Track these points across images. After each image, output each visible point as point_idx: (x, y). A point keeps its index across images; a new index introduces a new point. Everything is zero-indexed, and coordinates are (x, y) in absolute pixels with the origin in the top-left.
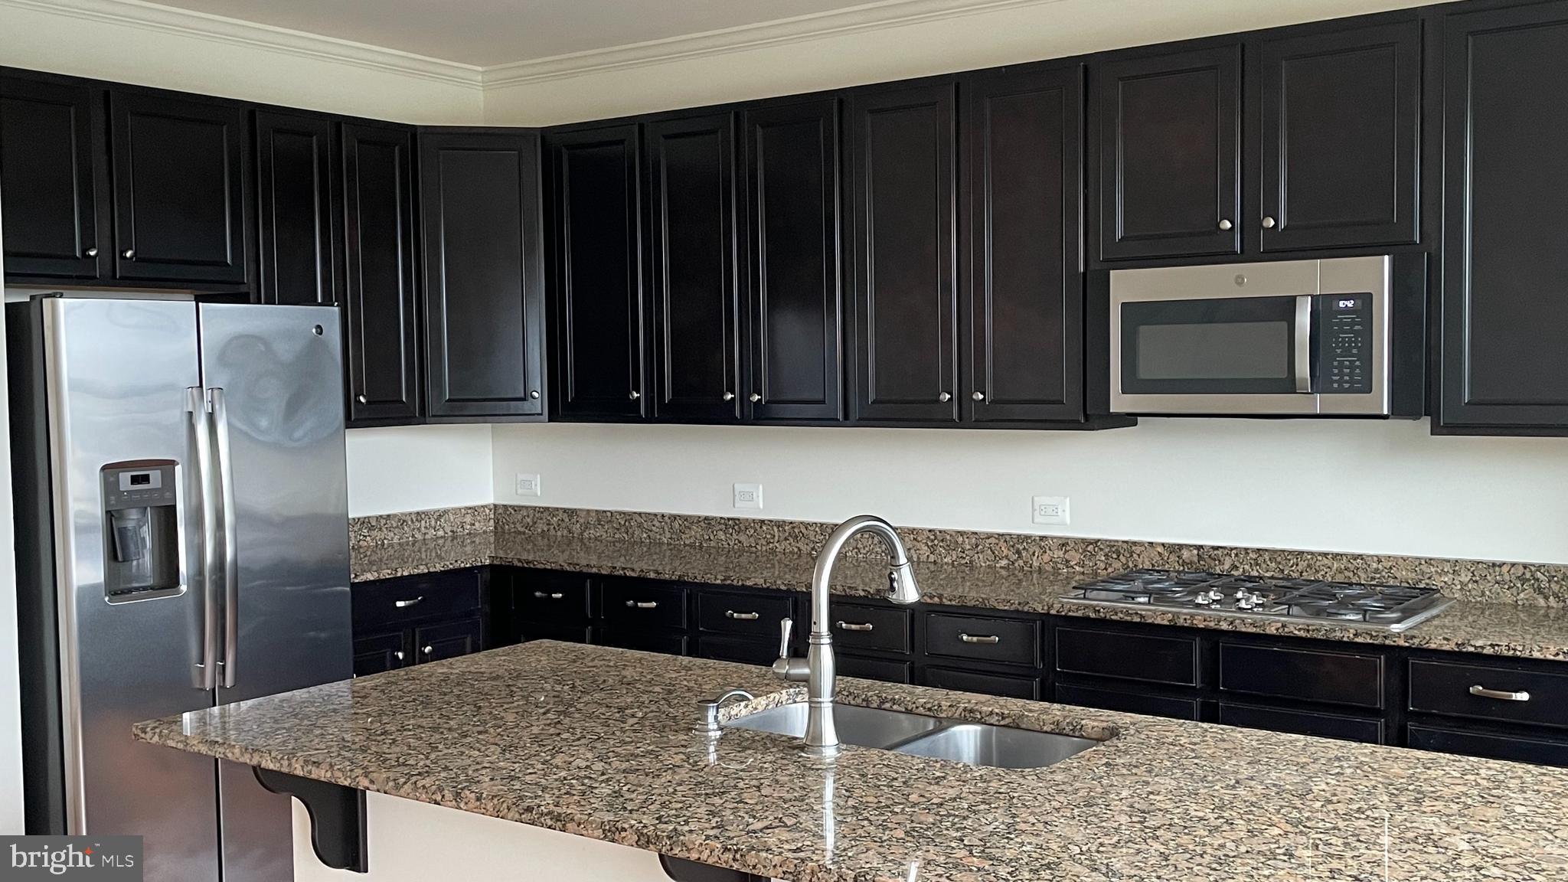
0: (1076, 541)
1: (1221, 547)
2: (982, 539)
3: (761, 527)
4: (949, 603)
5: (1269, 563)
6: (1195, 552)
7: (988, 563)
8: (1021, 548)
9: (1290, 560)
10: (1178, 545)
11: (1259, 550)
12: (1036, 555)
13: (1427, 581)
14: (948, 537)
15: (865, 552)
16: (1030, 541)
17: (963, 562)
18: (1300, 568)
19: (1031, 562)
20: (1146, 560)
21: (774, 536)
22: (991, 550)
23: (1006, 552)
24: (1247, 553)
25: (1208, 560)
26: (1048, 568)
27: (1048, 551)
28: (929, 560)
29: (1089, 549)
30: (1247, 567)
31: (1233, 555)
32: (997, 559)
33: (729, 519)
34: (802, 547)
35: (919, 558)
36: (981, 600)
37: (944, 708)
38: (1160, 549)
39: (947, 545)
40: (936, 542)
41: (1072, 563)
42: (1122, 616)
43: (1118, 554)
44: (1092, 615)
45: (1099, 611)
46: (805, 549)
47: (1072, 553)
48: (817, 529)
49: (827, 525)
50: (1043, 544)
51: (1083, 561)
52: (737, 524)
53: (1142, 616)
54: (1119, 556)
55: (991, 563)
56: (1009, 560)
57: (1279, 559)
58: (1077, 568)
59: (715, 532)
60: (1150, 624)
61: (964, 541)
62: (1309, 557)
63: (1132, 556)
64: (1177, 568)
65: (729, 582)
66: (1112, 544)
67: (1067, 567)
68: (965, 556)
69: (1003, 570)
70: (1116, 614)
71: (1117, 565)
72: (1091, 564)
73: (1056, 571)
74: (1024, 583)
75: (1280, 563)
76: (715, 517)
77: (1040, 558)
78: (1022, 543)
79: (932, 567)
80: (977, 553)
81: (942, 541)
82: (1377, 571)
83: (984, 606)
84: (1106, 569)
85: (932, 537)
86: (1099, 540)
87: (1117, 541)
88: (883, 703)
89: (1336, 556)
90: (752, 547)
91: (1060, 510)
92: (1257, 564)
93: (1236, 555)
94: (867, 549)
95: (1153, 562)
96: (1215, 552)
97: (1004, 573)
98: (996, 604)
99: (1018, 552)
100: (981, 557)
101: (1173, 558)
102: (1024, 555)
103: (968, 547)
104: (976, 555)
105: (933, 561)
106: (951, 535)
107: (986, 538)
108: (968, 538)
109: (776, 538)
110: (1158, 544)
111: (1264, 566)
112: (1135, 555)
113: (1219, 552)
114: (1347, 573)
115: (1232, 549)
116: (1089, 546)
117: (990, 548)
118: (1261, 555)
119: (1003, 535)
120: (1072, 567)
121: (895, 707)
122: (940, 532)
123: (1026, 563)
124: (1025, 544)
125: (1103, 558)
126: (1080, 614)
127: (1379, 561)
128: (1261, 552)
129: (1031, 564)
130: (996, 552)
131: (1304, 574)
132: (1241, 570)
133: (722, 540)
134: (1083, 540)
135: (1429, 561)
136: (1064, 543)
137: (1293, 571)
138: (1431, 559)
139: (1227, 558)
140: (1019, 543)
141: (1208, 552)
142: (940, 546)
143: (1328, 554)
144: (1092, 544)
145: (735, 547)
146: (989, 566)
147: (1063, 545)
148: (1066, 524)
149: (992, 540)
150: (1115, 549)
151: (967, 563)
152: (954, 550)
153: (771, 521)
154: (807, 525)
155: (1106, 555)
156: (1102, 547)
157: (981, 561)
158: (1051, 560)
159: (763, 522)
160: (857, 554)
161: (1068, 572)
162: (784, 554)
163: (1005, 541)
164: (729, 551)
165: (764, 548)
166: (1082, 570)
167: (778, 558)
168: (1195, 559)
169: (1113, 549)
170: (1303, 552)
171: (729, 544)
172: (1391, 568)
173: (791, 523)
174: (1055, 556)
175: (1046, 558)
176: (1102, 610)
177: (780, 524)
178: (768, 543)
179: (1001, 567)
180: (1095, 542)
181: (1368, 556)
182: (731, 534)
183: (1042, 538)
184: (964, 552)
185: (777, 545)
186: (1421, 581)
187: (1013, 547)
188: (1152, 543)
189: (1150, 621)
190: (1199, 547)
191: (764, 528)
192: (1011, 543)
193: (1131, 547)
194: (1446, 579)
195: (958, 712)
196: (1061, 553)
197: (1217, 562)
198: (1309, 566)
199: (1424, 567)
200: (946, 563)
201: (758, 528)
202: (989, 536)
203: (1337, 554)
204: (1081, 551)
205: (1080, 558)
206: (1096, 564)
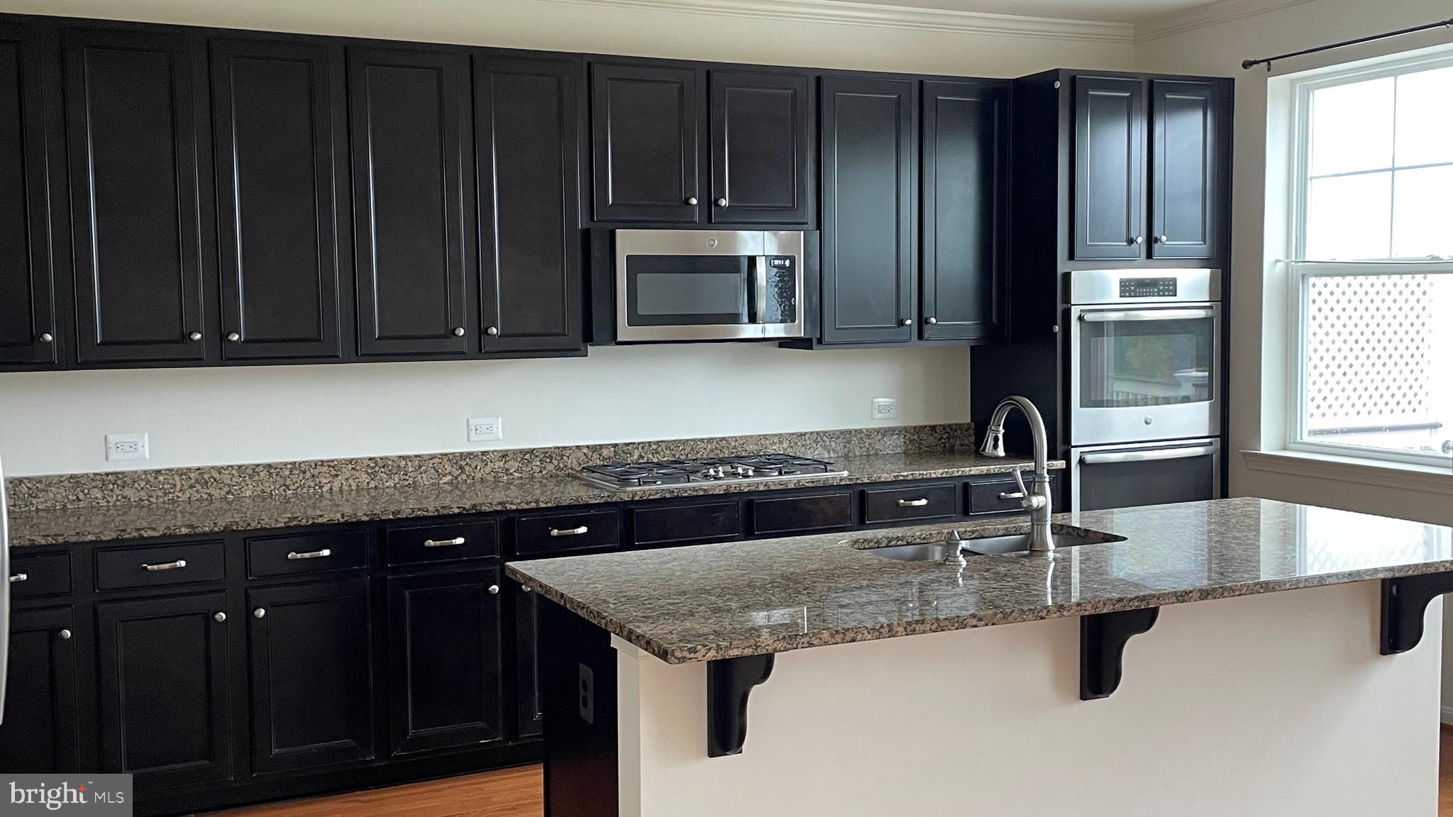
0: (515, 452)
1: (631, 443)
2: (425, 461)
3: (156, 478)
4: (545, 506)
5: (665, 451)
6: (613, 449)
7: (432, 481)
8: (464, 464)
9: (679, 447)
10: (599, 445)
11: (658, 442)
12: (479, 468)
13: (764, 450)
14: (390, 463)
15: (294, 488)
16: (472, 457)
17: (406, 483)
18: (686, 452)
19: (473, 475)
20: (574, 460)
21: (175, 485)
22: (435, 470)
23: (449, 469)
24: (651, 445)
25: (623, 455)
26: (490, 478)
27: (489, 464)
28: (370, 486)
29: (526, 458)
30: (650, 456)
31: (640, 448)
32: (441, 476)
33: (107, 474)
34: (212, 493)
35: (358, 486)
36: (574, 498)
37: (934, 535)
38: (585, 451)
39: (390, 471)
40: (377, 469)
41: (511, 471)
42: (690, 492)
43: (551, 457)
44: (668, 496)
45: (673, 492)
46: (216, 493)
47: (512, 463)
48: (234, 472)
49: (247, 467)
50: (485, 458)
51: (521, 468)
52: (119, 479)
53: (705, 490)
54: (551, 460)
55: (434, 481)
56: (453, 476)
57: (672, 447)
58: (516, 474)
59: (86, 491)
60: (711, 495)
61: (406, 464)
62: (692, 443)
63: (562, 459)
64: (598, 463)
65: (295, 523)
66: (546, 450)
67: (507, 475)
68: (407, 478)
69: (446, 485)
70: (686, 492)
71: (550, 467)
72: (528, 470)
73: (497, 480)
74: (467, 494)
75: (673, 450)
76: (87, 474)
77: (482, 471)
78: (465, 459)
79: (373, 493)
80: (421, 473)
81: (384, 467)
82: (735, 447)
83: (578, 503)
84: (541, 472)
85: (373, 465)
86: (534, 449)
87: (551, 448)
88: (890, 542)
89: (710, 440)
90: (143, 501)
91: (495, 428)
92: (657, 453)
93: (642, 448)
94: (297, 485)
95: (580, 461)
96: (627, 447)
97: (448, 488)
98: (588, 500)
99: (461, 468)
100: (424, 476)
101: (596, 455)
102: (467, 469)
103: (411, 469)
104: (419, 476)
105: (373, 486)
106: (393, 461)
107: (429, 459)
108: (411, 461)
109: (178, 487)
110: (583, 446)
111: (662, 453)
112: (565, 457)
113: (630, 447)
114: (717, 451)
115: (639, 444)
116: (527, 455)
117: (434, 468)
118: (660, 446)
119: (446, 455)
120: (511, 474)
121: (899, 543)
122: (381, 459)
123: (468, 476)
124: (468, 460)
125: (538, 463)
126: (658, 496)
127: (736, 441)
128: (660, 444)
129: (474, 477)
130: (440, 471)
131: (689, 455)
132: (646, 459)
133: (97, 498)
134: (521, 451)
135: (765, 437)
136: (504, 455)
137: (681, 455)
138: (766, 435)
139: (636, 451)
140: (461, 460)
141: (622, 448)
142: (382, 472)
143: (704, 439)
144: (529, 453)
145: (118, 503)
146: (433, 484)
147: (503, 457)
148: (499, 440)
149: (436, 460)
150: (548, 455)
151: (410, 484)
152: (396, 473)
153: (170, 470)
154: (220, 470)
155: (541, 461)
156: (537, 454)
157: (424, 480)
158: (492, 471)
159: (158, 472)
160: (284, 490)
161: (508, 479)
162: (190, 503)
163: (449, 460)
164: (108, 510)
165: (161, 500)
166: (520, 475)
167: (180, 508)
168: (612, 455)
169: (547, 455)
170: (688, 440)
171: (108, 502)
172: (743, 444)
173: (199, 469)
174: (496, 467)
175: (488, 469)
176: (675, 490)
177: (183, 473)
178: (166, 494)
179: (444, 483)
180: (532, 451)
181: (729, 438)
182: (112, 491)
183: (483, 453)
184: (406, 475)
185: (180, 495)
186: (761, 450)
187: (456, 463)
188: (579, 446)
189: (711, 493)
190: (615, 445)
191: (161, 478)
192: (454, 461)
193: (562, 451)
194: (775, 448)
195: (944, 536)
196: (501, 464)
197: (629, 455)
198: (692, 449)
199: (762, 441)
200: (387, 487)
201: (152, 479)
202: (432, 457)
203: (710, 439)
204: (519, 460)
205: (518, 466)
206: (532, 469)
